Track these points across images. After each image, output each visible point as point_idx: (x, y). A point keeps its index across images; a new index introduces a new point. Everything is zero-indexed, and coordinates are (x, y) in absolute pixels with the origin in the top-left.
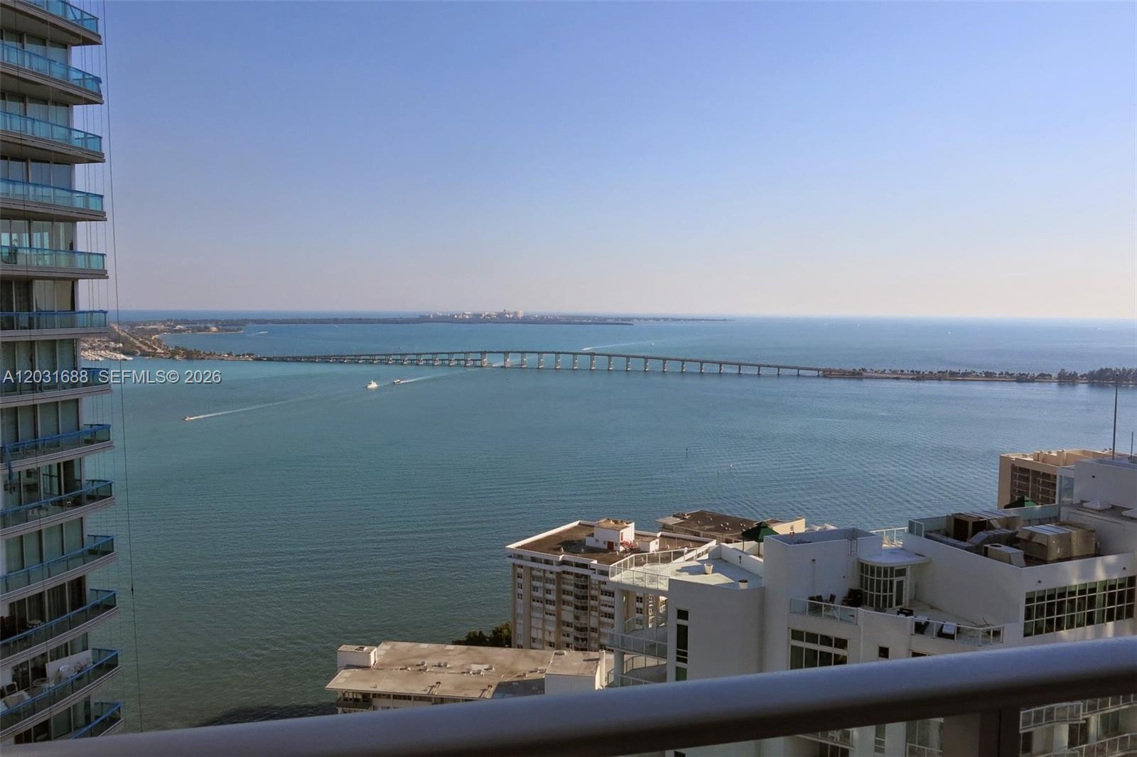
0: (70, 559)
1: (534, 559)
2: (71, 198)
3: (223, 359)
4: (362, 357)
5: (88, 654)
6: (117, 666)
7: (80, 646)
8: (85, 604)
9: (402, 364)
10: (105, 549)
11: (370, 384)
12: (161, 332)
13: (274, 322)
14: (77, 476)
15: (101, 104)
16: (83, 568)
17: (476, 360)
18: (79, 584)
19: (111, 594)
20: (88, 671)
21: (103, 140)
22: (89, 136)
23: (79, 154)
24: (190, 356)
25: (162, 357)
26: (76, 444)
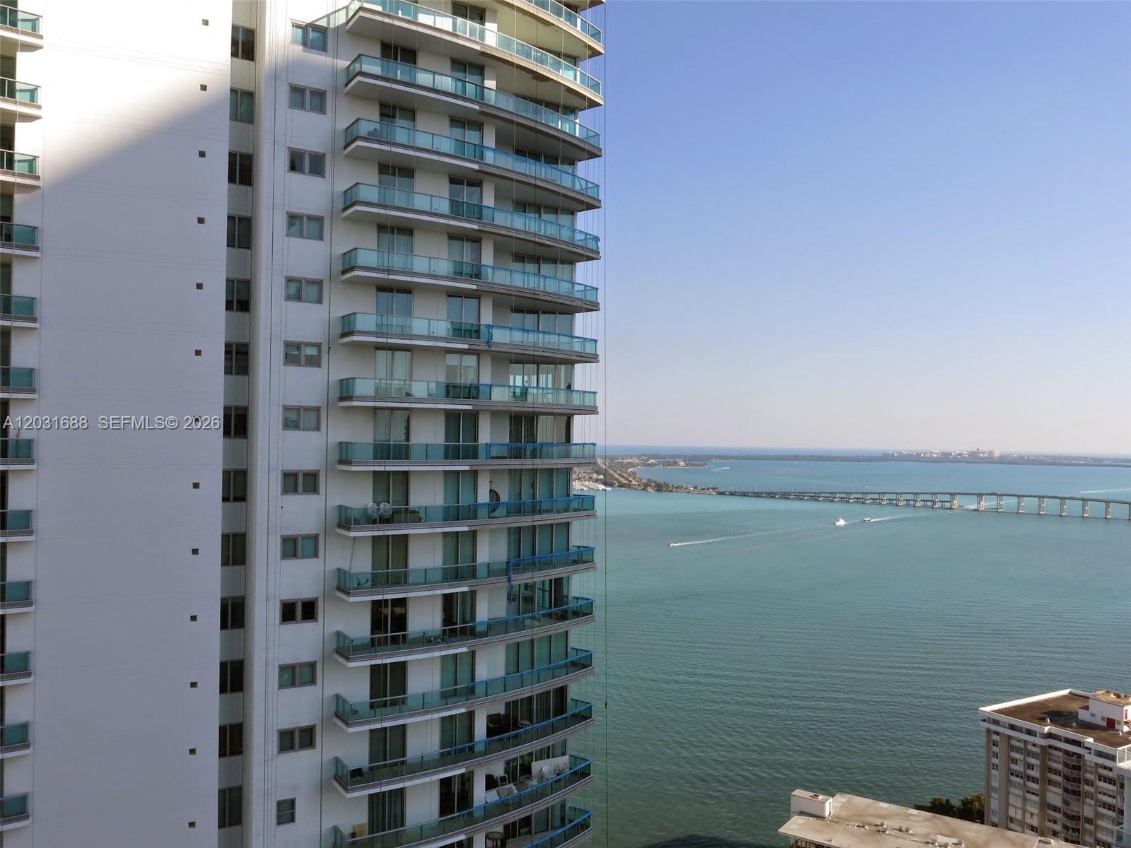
0: (556, 668)
1: (1012, 727)
2: (571, 343)
3: (689, 493)
4: (823, 495)
5: (566, 759)
6: (589, 775)
7: (559, 751)
8: (566, 713)
9: (863, 503)
10: (584, 662)
11: (838, 521)
12: (636, 466)
13: (736, 458)
14: (565, 593)
15: (598, 259)
16: (567, 678)
17: (944, 502)
18: (562, 692)
19: (588, 705)
20: (565, 776)
21: (599, 291)
22: (588, 288)
23: (579, 304)
24: (660, 488)
25: (636, 489)
26: (566, 564)
